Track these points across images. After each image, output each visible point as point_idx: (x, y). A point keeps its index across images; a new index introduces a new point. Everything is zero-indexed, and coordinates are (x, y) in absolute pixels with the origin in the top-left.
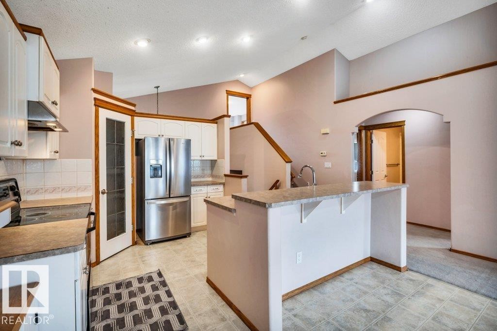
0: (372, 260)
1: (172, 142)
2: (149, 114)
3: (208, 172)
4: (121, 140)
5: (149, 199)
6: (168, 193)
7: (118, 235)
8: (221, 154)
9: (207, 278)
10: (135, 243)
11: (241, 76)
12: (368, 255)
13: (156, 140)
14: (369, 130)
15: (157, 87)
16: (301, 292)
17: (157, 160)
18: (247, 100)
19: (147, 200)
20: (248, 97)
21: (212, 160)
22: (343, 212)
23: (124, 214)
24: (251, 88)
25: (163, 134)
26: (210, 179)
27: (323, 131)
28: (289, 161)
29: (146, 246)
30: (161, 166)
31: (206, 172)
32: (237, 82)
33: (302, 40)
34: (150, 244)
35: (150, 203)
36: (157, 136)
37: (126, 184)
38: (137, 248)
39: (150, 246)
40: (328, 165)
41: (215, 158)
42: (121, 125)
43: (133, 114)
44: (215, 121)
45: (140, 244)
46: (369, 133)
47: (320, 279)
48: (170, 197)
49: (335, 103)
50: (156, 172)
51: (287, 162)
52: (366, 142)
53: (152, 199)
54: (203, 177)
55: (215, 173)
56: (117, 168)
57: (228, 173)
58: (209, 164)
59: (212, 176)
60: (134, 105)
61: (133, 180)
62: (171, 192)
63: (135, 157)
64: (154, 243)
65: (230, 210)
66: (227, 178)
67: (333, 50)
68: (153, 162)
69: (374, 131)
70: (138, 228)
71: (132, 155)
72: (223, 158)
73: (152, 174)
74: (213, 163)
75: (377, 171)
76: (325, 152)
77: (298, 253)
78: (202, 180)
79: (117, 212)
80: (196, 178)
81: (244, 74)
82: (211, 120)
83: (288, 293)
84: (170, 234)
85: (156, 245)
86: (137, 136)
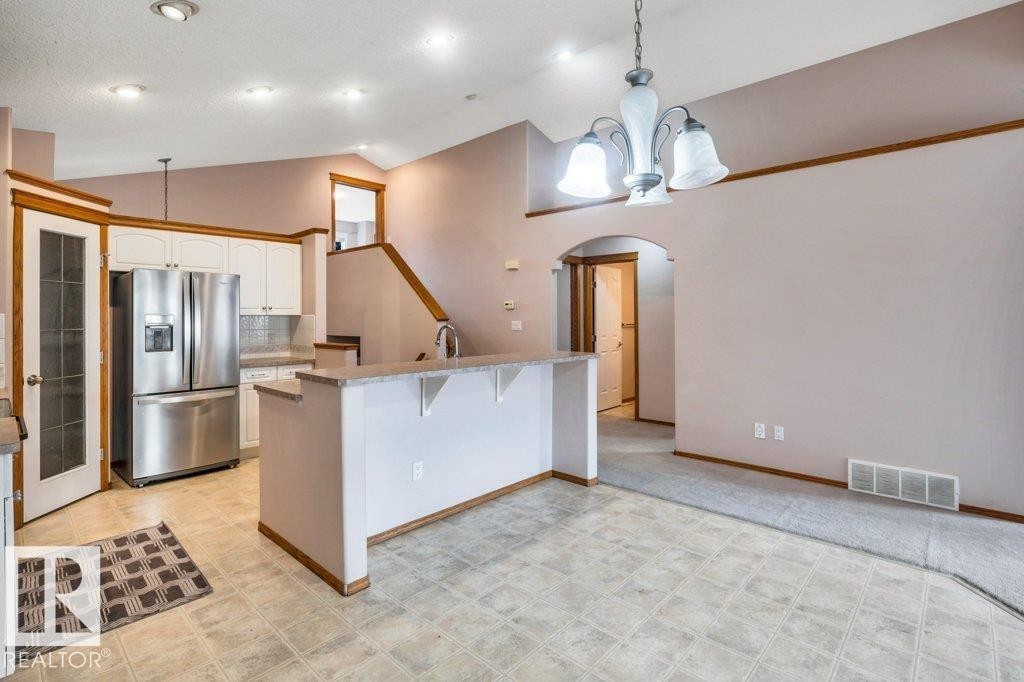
0: (555, 474)
1: (196, 281)
2: (144, 220)
3: (284, 339)
4: (76, 274)
5: (144, 395)
6: (187, 380)
7: (66, 470)
8: (308, 304)
9: (260, 523)
10: (107, 486)
11: (362, 148)
12: (549, 468)
13: (162, 276)
14: (591, 265)
15: (166, 161)
16: (422, 526)
17: (165, 316)
18: (377, 195)
19: (139, 396)
20: (379, 190)
21: (291, 317)
22: (500, 399)
23: (80, 427)
24: (385, 172)
25: (176, 262)
26: (287, 354)
27: (511, 264)
28: (443, 317)
29: (134, 490)
30: (171, 328)
31: (277, 339)
32: (356, 158)
33: (467, 101)
34: (145, 485)
35: (145, 403)
36: (163, 268)
37: (86, 364)
38: (111, 496)
39: (144, 488)
40: (517, 325)
41: (297, 311)
42: (76, 244)
43: (104, 221)
44: (296, 238)
45: (118, 488)
46: (589, 270)
47: (457, 506)
48: (191, 390)
49: (528, 215)
50: (159, 339)
51: (439, 320)
52: (585, 286)
53: (149, 395)
54: (272, 351)
55: (296, 341)
56: (65, 332)
57: (323, 340)
58: (284, 324)
59: (292, 347)
60: (108, 203)
61: (104, 357)
62: (195, 380)
63: (109, 309)
64: (153, 482)
65: (292, 397)
66: (321, 350)
67: (525, 123)
68: (155, 320)
69: (597, 266)
70: (116, 459)
71: (103, 306)
72: (313, 312)
73: (151, 344)
74: (293, 321)
75: (604, 336)
76: (512, 302)
77: (415, 464)
78: (268, 355)
79: (66, 422)
80: (254, 352)
81: (367, 144)
82: (290, 237)
83: (397, 528)
84: (194, 463)
85: (158, 486)
86: (113, 266)
